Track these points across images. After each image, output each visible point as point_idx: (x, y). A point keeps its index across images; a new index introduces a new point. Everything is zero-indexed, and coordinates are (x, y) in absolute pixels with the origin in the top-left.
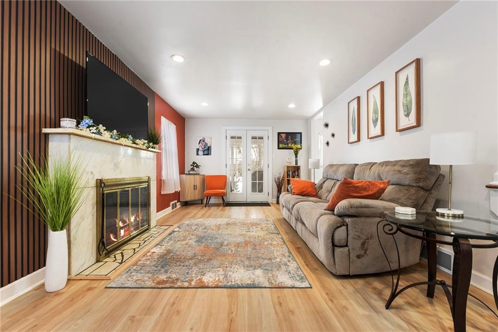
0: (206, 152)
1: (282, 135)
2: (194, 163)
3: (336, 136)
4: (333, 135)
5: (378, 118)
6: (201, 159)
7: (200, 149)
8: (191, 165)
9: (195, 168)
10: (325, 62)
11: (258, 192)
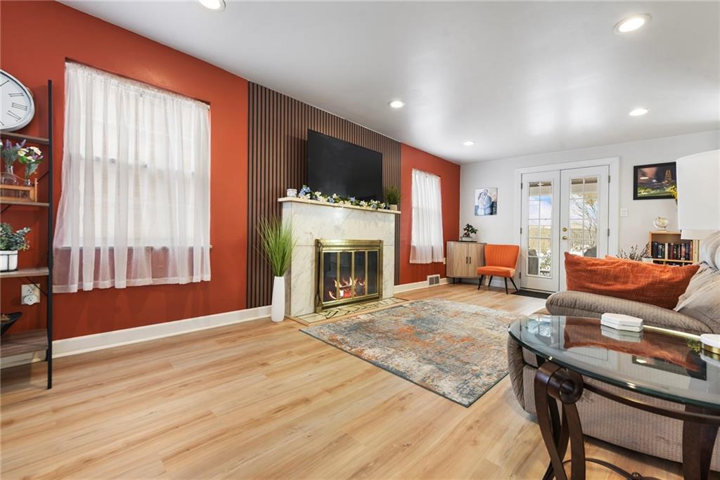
0: (488, 211)
1: (646, 170)
2: (468, 226)
6: (481, 221)
7: (481, 206)
8: (465, 230)
9: (471, 234)
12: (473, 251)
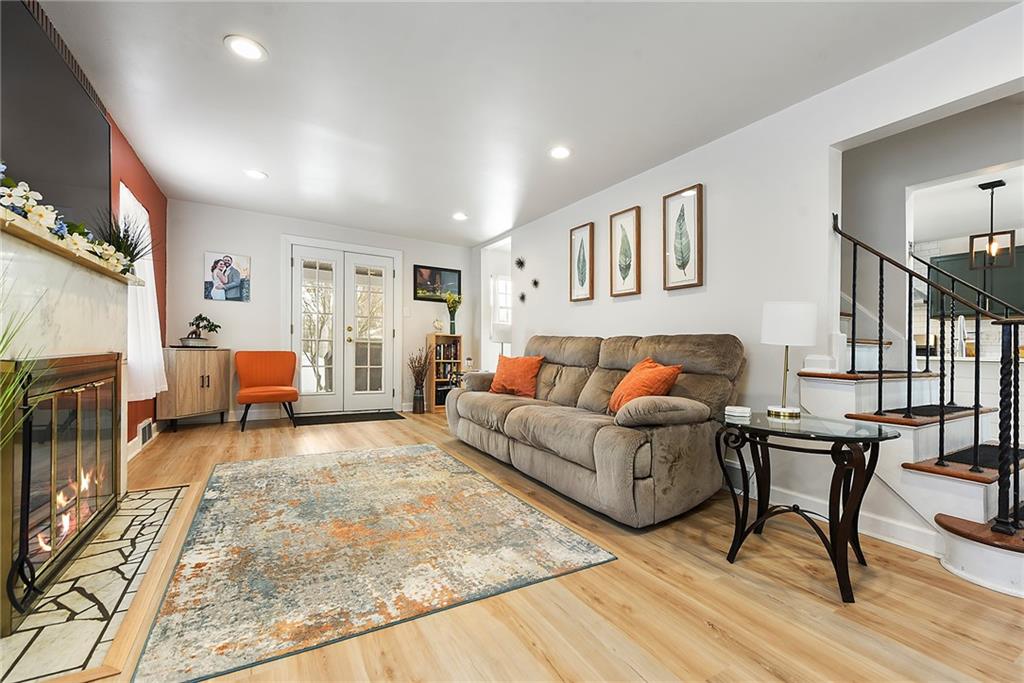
0: (233, 293)
1: (423, 270)
2: (200, 318)
3: (540, 285)
4: (536, 283)
5: (629, 264)
6: (218, 309)
7: (217, 283)
8: (192, 324)
9: (204, 333)
10: (560, 153)
11: (371, 389)
12: (211, 364)
